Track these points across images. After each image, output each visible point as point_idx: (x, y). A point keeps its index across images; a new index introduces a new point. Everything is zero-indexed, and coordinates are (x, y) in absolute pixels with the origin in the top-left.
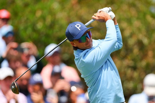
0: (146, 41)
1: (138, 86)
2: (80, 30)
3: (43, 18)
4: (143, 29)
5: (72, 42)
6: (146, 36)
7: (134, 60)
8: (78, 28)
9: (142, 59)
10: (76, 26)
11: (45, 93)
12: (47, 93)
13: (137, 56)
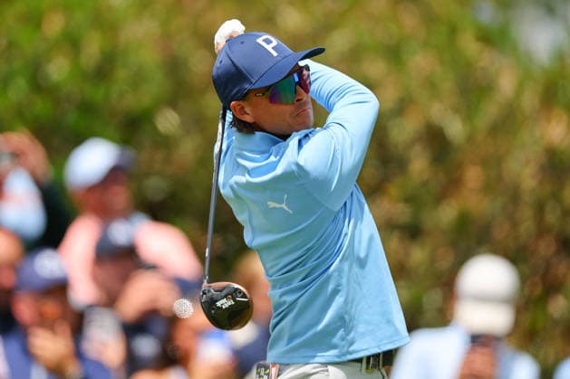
0: (455, 129)
1: (425, 300)
2: (275, 54)
3: (72, 43)
4: (447, 84)
5: (241, 103)
6: (456, 110)
7: (410, 199)
8: (269, 48)
9: (441, 197)
10: (260, 41)
11: (77, 323)
12: (86, 321)
13: (425, 184)
